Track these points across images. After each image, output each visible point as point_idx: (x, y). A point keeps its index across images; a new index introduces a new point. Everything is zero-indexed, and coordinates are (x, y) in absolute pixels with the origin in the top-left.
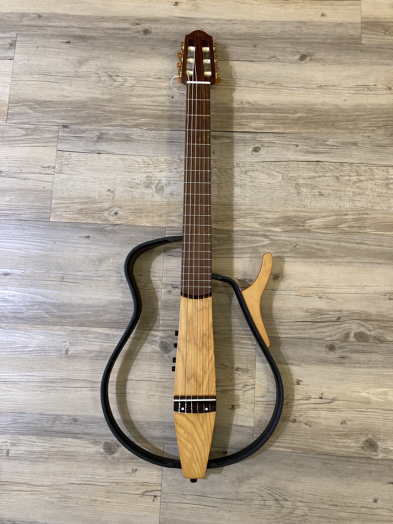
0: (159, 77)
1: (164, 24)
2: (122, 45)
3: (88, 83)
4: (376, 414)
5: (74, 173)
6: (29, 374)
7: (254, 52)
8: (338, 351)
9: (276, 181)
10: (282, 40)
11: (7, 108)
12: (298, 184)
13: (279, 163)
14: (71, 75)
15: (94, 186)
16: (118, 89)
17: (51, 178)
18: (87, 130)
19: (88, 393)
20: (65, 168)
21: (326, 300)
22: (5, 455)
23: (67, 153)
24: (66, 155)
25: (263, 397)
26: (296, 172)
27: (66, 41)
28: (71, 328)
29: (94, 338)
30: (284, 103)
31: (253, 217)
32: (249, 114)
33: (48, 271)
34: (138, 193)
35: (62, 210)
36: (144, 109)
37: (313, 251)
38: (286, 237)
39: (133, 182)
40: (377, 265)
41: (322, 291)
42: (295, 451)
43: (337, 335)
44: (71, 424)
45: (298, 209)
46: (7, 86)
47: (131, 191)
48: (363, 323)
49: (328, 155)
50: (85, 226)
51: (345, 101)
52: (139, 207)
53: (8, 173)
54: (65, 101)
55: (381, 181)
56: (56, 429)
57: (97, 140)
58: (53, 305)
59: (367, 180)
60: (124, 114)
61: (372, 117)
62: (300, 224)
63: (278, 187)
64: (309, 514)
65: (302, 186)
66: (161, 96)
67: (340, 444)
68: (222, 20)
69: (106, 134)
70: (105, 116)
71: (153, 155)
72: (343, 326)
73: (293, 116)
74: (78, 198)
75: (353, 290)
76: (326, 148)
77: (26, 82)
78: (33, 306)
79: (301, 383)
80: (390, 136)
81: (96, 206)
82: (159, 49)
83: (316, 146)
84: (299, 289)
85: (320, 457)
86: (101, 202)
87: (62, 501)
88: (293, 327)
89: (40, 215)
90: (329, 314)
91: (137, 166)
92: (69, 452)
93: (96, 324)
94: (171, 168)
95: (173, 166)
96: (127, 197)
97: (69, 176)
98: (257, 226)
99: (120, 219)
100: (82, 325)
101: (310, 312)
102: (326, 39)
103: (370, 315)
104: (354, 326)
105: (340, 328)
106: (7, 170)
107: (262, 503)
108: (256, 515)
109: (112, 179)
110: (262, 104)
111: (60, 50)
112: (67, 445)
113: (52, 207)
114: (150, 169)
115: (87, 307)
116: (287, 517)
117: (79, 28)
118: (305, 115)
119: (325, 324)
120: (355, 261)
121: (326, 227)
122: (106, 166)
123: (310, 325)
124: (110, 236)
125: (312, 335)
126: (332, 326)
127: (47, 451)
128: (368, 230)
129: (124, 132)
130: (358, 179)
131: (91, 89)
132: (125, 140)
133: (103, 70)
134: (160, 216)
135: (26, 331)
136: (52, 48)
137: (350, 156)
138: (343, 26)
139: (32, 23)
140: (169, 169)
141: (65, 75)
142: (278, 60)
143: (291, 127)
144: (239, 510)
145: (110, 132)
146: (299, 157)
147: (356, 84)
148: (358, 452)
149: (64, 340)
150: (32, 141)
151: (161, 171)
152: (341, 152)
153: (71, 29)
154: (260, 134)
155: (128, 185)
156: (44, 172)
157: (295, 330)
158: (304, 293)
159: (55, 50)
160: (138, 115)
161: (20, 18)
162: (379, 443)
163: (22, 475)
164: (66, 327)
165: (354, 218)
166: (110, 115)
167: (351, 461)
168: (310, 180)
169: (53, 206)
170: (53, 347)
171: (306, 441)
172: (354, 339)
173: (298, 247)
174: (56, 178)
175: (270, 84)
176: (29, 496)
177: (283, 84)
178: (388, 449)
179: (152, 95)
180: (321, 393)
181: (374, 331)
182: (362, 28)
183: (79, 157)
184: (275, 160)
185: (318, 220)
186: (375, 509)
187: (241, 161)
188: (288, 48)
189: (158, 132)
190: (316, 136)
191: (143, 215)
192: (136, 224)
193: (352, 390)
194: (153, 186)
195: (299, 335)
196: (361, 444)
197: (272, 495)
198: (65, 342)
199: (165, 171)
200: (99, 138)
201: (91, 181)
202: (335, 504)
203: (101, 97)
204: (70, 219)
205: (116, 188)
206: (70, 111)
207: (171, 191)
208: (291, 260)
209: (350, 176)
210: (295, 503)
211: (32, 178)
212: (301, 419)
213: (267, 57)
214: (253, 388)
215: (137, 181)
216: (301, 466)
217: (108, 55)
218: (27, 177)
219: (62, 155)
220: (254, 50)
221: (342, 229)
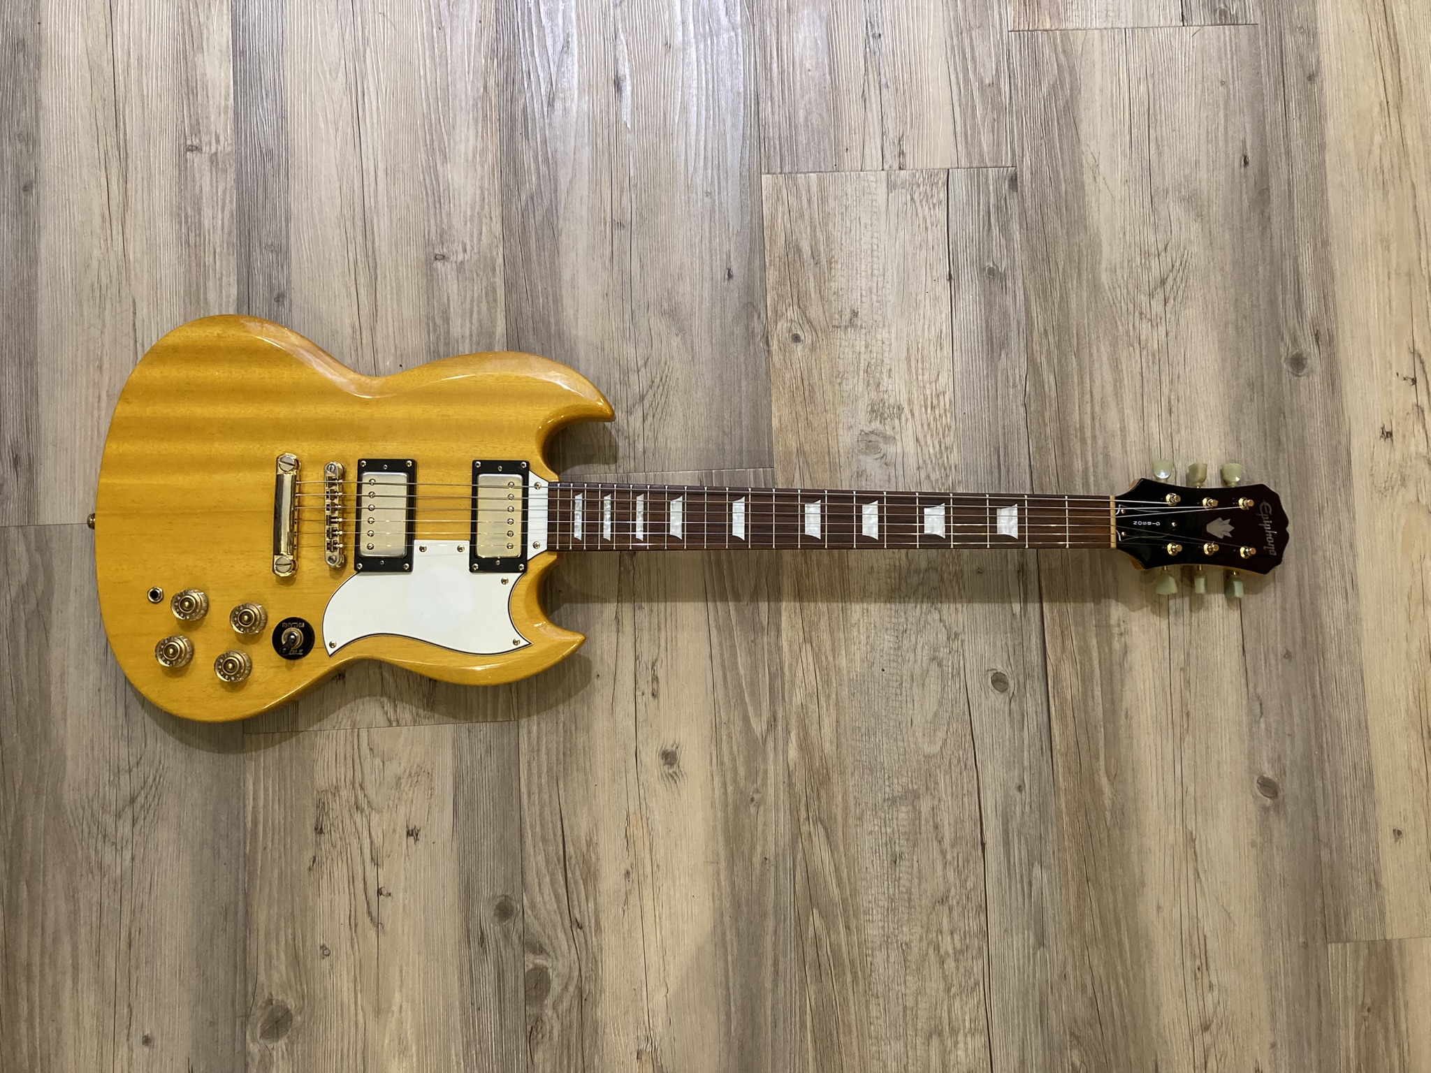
0: (1174, 409)
1: (1326, 406)
2: (1255, 302)
3: (1137, 227)
4: (353, 1030)
5: (893, 220)
6: (381, 174)
7: (1272, 656)
8: (498, 928)
9: (920, 740)
10: (1312, 726)
11: (1048, 26)
12: (917, 796)
13: (968, 745)
14: (1156, 180)
15: (863, 274)
16: (1131, 306)
17: (875, 164)
18: (1009, 239)
19: (347, 321)
20: (902, 196)
21: (623, 890)
22: (189, 142)
23: (943, 196)
24: (938, 192)
25: (371, 749)
26: (949, 790)
27: (1249, 155)
28: (500, 260)
29: (480, 321)
30: (1135, 746)
31: (820, 688)
32: (1095, 654)
33: (636, 185)
34: (854, 388)
35: (793, 201)
36: (1082, 378)
37: (746, 849)
38: (776, 775)
39: (881, 372)
40: (723, 1017)
41: (645, 877)
42: (249, 836)
43: (536, 923)
44: (271, 289)
45: (852, 802)
46: (1110, 19)
47: (858, 370)
48: (571, 988)
49: (1004, 871)
50: (757, 262)
51: (1159, 908)
52: (818, 395)
53: (878, 54)
54: (1082, 174)
55: (945, 1015)
56: (256, 254)
57: (984, 269)
58: (552, 211)
59: (945, 978)
60: (1062, 329)
61: (1121, 982)
62: (811, 810)
63: (906, 744)
64: (106, 880)
65: (914, 807)
66: (1122, 420)
67: (273, 945)
68: (1354, 560)
69: (1004, 289)
70: (1051, 280)
71: (960, 415)
72: (561, 936)
73: (1102, 773)
74: (828, 239)
75: (654, 957)
76: (1021, 864)
77: (1123, 69)
78: (546, 160)
79: (411, 839)
80: (1072, 1034)
81: (812, 285)
82: (1252, 400)
83: (1026, 839)
84: (644, 818)
85: (241, 897)
86: (822, 298)
87: (93, 291)
88: (547, 810)
89: (775, 148)
90: (587, 899)
91: (926, 377)
92: (205, 294)
93: (513, 321)
94: (929, 466)
95: (933, 469)
96: (841, 361)
97: (883, 208)
98: (798, 698)
99: (783, 348)
100: (510, 287)
101: (588, 850)
102: (1328, 845)
103: (595, 1005)
104: (564, 965)
105: (555, 930)
106: (883, 50)
107: (124, 765)
108: (96, 752)
109: (884, 317)
110: (1127, 687)
111: (1221, 143)
112: (221, 286)
113: (799, 175)
114: (921, 413)
115: (555, 294)
116: (94, 829)
117: (1289, 185)
118: (1107, 802)
119: (562, 891)
120: (730, 957)
121: (811, 878)
122: (919, 297)
123: (557, 853)
124: (739, 330)
125: (532, 859)
126: (558, 907)
127: (205, 240)
128: (812, 989)
129: (1014, 334)
130: (947, 953)
131: (1121, 235)
132: (992, 338)
133: (1179, 261)
134: (801, 451)
135: (484, 151)
136: (1226, 121)
137: (1006, 931)
138: (1371, 890)
139: (1291, 59)
140: (924, 461)
141: (1154, 164)
142: (1254, 722)
143: (1069, 769)
144: (103, 712)
145: (1009, 300)
146: (989, 794)
147: (1208, 935)
148: (258, 991)
149: (468, 248)
150: (967, 104)
151: (917, 440)
152: (1014, 906)
153: (1283, 165)
154: (1043, 688)
155: (873, 362)
156: (886, 145)
157: (542, 815)
158: (637, 832)
159: (1221, 128)
160: (1062, 366)
161: (1301, 27)
162: (282, 1043)
163: (145, 190)
164: (501, 249)
165: (840, 949)
166: (1056, 295)
167: (235, 974)
168: (932, 829)
169: (801, 178)
170: (449, 220)
171: (273, 860)
172: (531, 966)
173: (753, 810)
174: (875, 176)
175: (1183, 703)
176: (97, 210)
177: (1189, 739)
178: (271, 1063)
179: (1122, 397)
180: (391, 891)
181: (555, 1016)
182: (1371, 944)
183: (934, 227)
184: (977, 732)
185: (826, 857)
186: (128, 1040)
187: (966, 643)
188: (1293, 744)
189: (1022, 423)
190: (1052, 835)
191: (799, 408)
192: (774, 391)
193: (404, 968)
194: (876, 425)
195: (528, 824)
196: (278, 997)
197: (142, 788)
198: (465, 251)
199: (919, 450)
200: (991, 271)
201: (875, 266)
202: (133, 943)
203: (1103, 265)
204: (772, 227)
205: (863, 331)
206: (1057, 188)
207: (868, 471)
208: (717, 793)
209: (952, 933)
210: (130, 847)
211: (869, 114)
212: (325, 846)
213: (1259, 690)
214: (390, 721)
215: (885, 381)
216: (216, 854)
217: (1222, 269)
218: (870, 101)
219: (938, 183)
220: (1276, 655)
221: (808, 919)
